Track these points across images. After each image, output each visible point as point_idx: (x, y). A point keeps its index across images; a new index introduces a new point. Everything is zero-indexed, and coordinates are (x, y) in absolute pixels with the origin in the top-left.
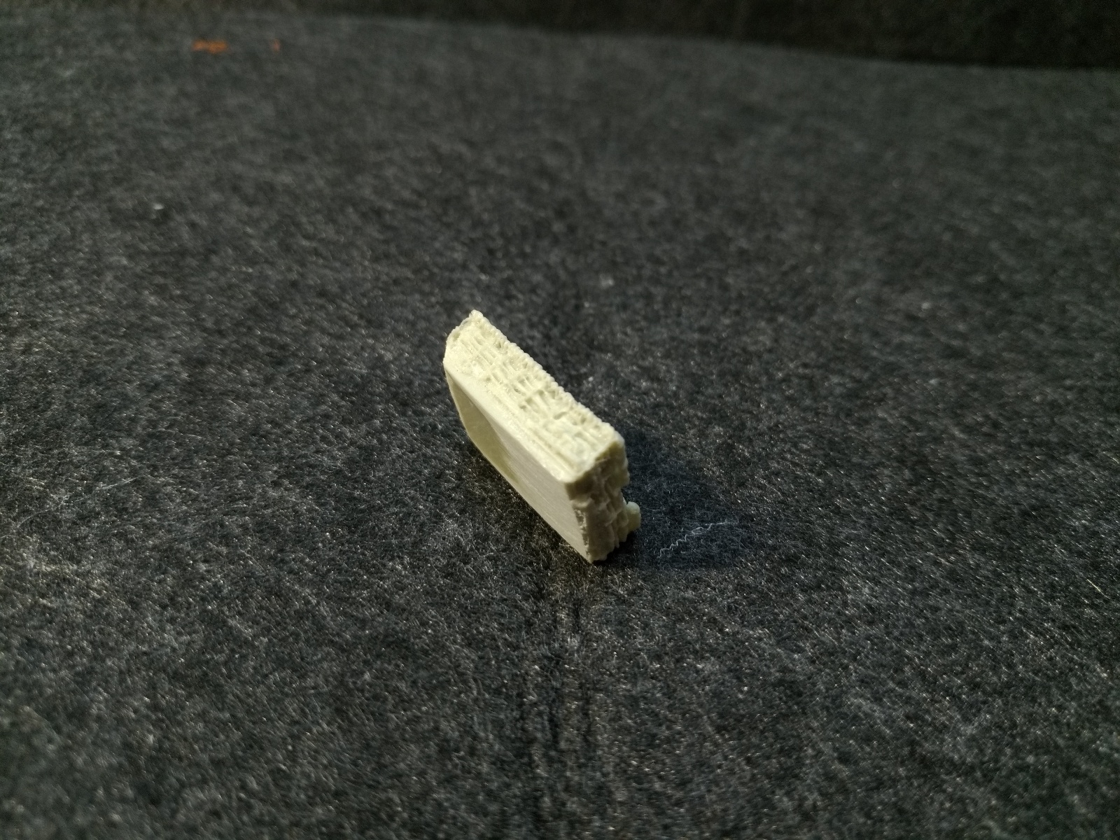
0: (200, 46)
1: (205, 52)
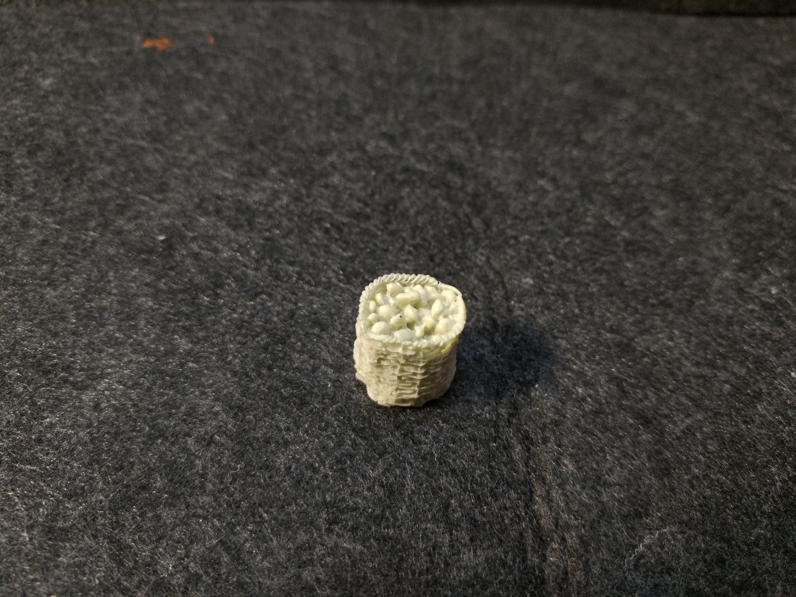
0: (148, 44)
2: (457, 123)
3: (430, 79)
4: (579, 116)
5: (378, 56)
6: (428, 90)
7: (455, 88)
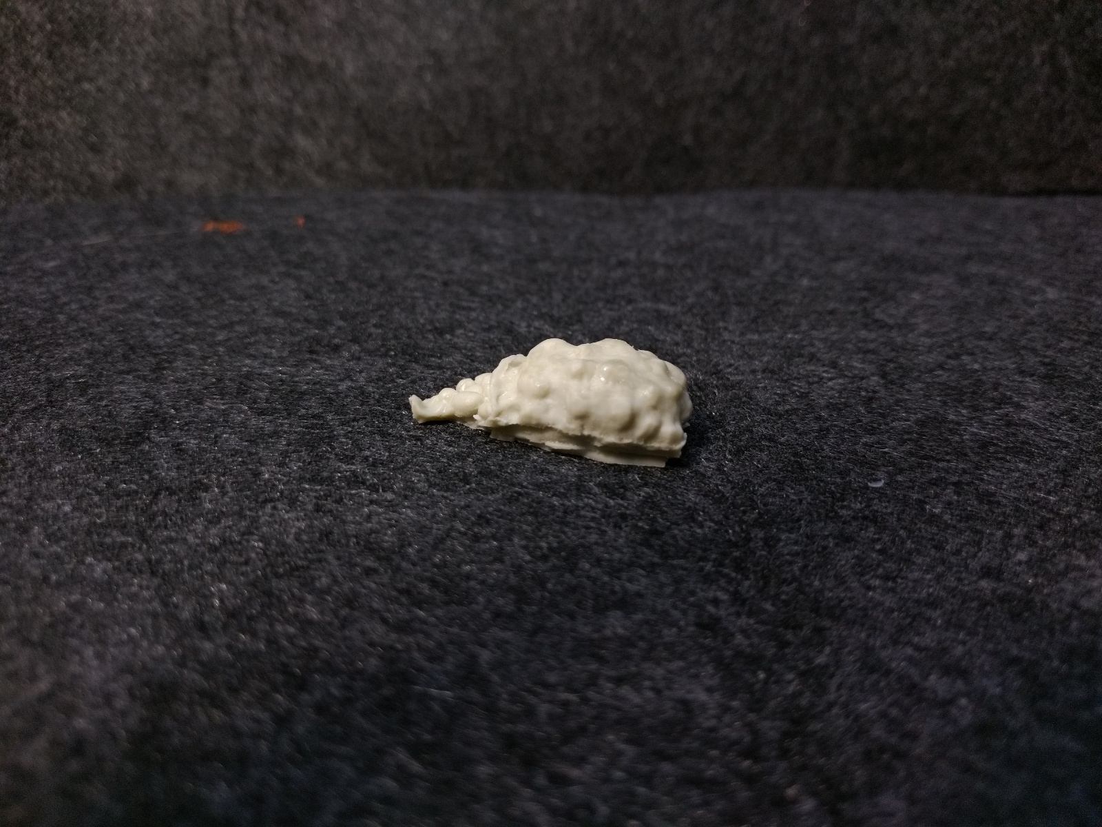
0: (210, 227)
1: (216, 232)
2: (662, 307)
3: (622, 264)
4: (864, 294)
5: (544, 240)
6: (618, 274)
7: (661, 272)
